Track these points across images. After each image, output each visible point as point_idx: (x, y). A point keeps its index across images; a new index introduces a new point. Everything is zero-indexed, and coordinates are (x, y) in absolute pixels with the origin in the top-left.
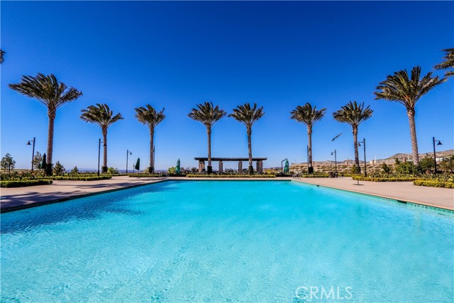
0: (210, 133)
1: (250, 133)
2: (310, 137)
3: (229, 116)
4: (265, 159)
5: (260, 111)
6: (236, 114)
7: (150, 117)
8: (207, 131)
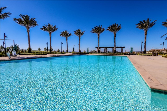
0: (99, 38)
1: (115, 36)
2: (146, 36)
3: (107, 30)
4: (124, 47)
5: (119, 26)
6: (109, 29)
7: (79, 33)
8: (98, 37)
